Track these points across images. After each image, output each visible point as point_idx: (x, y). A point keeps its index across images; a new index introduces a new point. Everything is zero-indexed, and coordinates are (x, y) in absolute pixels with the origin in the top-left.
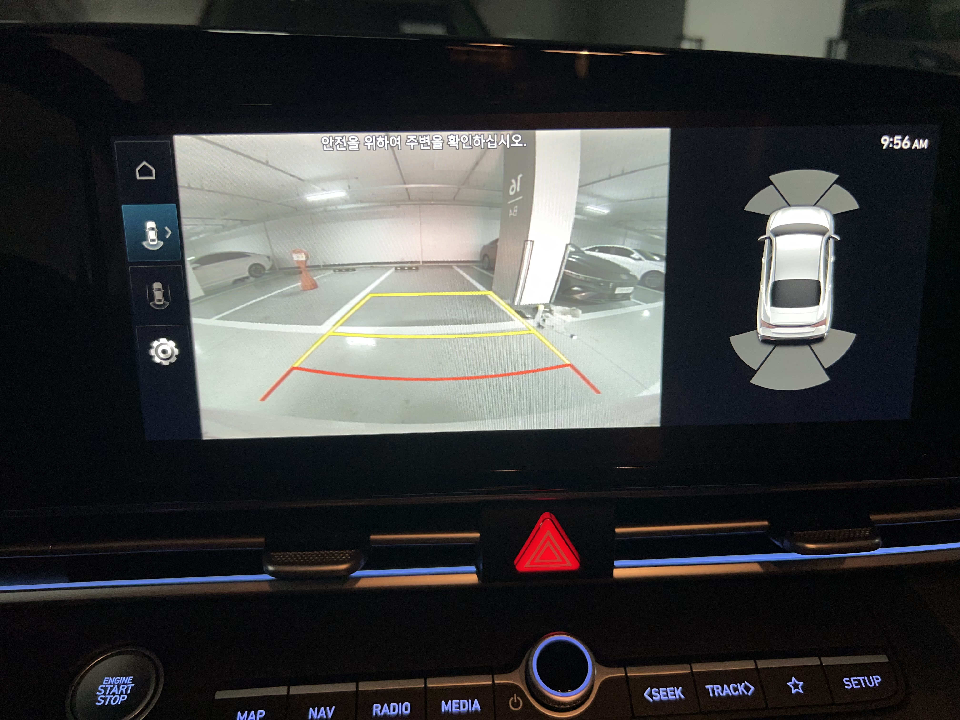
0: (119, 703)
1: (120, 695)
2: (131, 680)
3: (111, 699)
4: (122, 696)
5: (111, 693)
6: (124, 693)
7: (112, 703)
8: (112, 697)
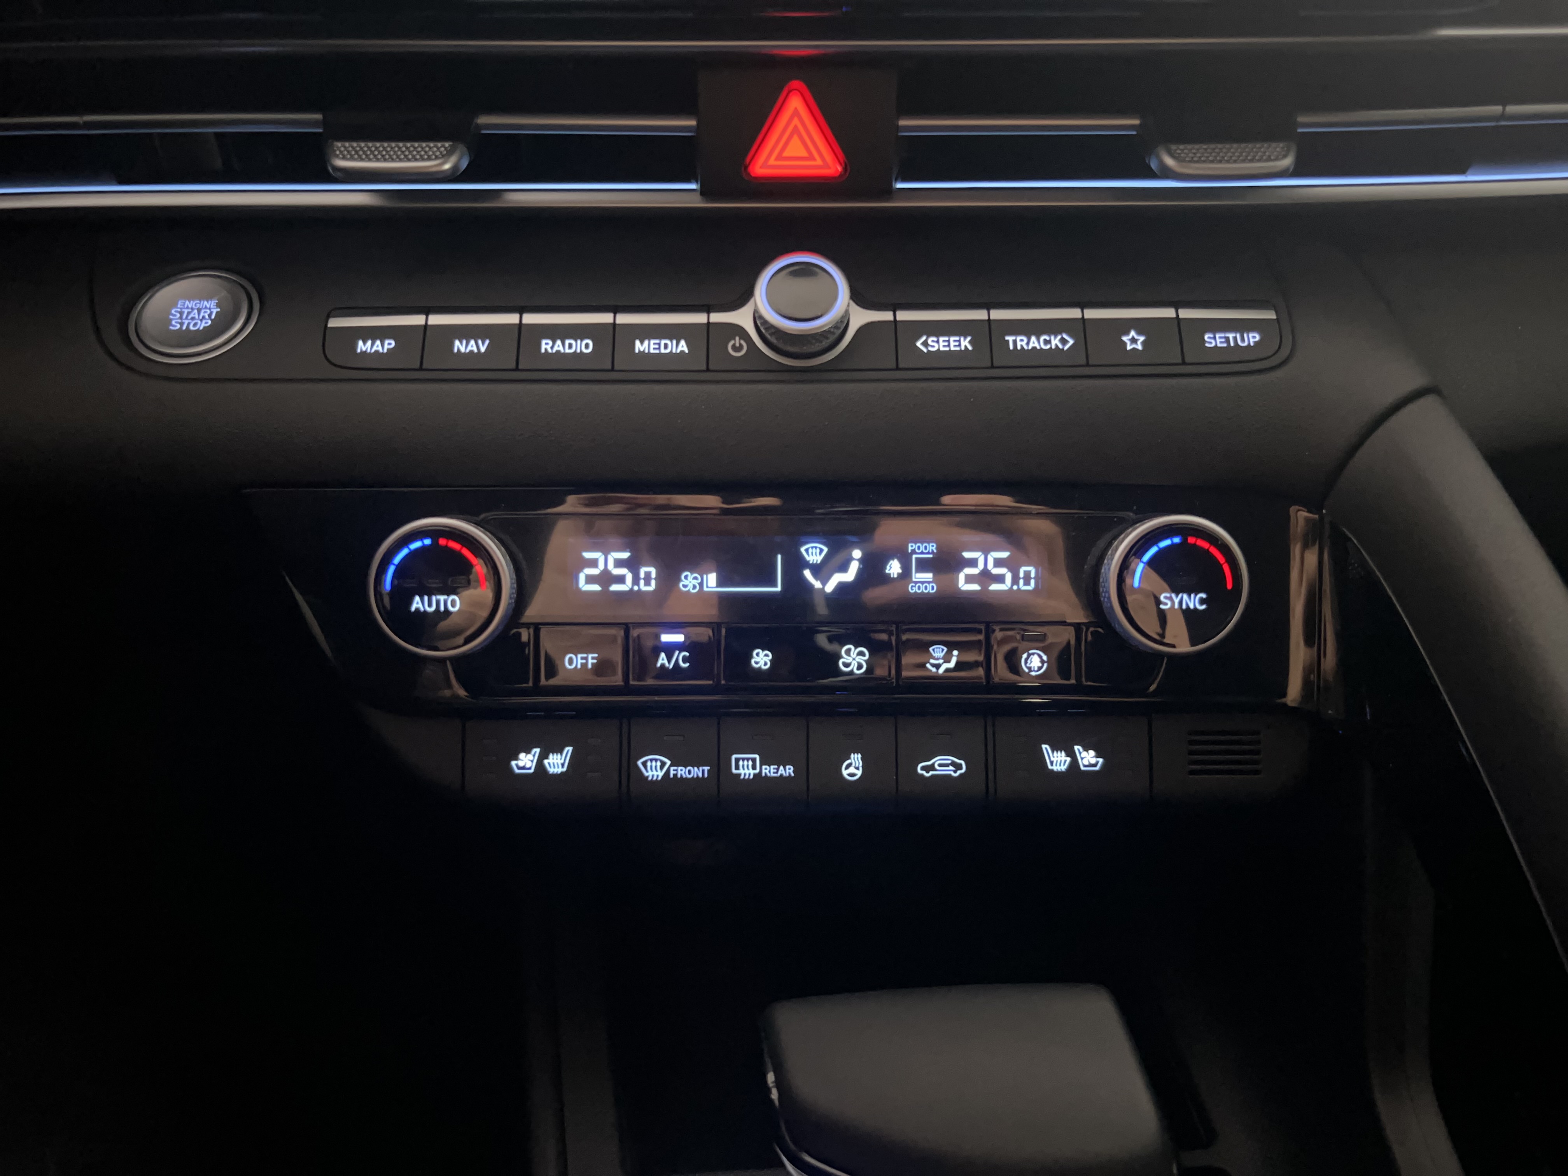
0: (201, 328)
1: (201, 320)
2: (216, 304)
3: (189, 324)
4: (204, 321)
5: (190, 317)
6: (207, 317)
7: (191, 328)
8: (191, 322)
